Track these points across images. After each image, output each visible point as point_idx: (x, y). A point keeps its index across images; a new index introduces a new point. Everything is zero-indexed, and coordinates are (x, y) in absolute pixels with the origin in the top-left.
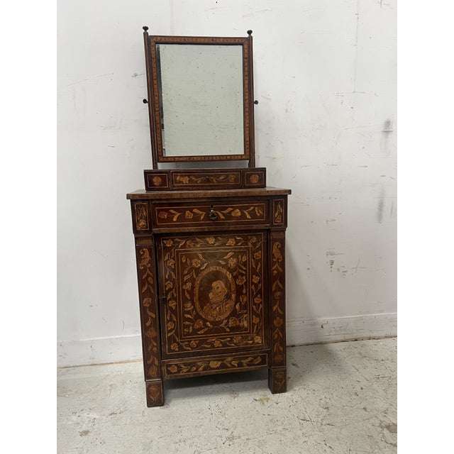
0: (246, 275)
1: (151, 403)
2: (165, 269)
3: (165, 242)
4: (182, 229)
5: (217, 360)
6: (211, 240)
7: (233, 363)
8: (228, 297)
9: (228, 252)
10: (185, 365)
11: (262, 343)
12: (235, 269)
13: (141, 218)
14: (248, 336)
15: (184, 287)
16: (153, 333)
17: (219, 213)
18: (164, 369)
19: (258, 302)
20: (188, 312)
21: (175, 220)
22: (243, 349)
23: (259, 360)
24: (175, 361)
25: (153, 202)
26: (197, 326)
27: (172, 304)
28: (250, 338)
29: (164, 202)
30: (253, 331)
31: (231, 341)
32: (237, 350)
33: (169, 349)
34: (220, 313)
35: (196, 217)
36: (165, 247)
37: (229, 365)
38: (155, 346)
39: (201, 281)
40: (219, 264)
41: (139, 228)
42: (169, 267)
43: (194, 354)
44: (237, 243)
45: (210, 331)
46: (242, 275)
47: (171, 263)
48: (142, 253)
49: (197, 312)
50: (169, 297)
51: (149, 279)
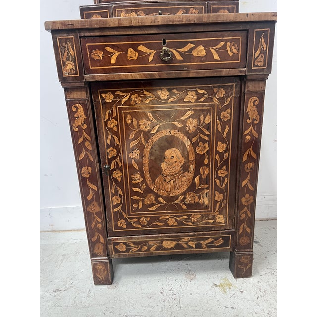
0: (209, 141)
1: (97, 282)
2: (106, 132)
3: (103, 95)
4: (123, 76)
5: (172, 240)
6: (164, 94)
7: (190, 243)
8: (185, 168)
9: (186, 111)
10: (135, 243)
11: (226, 223)
12: (195, 134)
13: (68, 59)
14: (208, 215)
15: (131, 155)
16: (96, 208)
17: (174, 51)
18: (111, 247)
19: (223, 176)
20: (137, 185)
21: (113, 61)
22: (203, 229)
23: (221, 241)
24: (123, 239)
25: (82, 34)
26: (147, 202)
27: (117, 175)
28: (211, 217)
29: (97, 34)
30: (215, 209)
31: (188, 219)
32: (195, 230)
33: (116, 226)
34: (175, 187)
35: (143, 58)
36: (104, 103)
37: (185, 246)
38: (99, 223)
39: (152, 148)
40: (174, 127)
41: (66, 75)
42: (111, 129)
43: (145, 233)
44: (199, 98)
45: (163, 207)
46: (204, 141)
47: (113, 124)
48: (74, 110)
49: (147, 185)
50: (113, 166)
51: (87, 143)
